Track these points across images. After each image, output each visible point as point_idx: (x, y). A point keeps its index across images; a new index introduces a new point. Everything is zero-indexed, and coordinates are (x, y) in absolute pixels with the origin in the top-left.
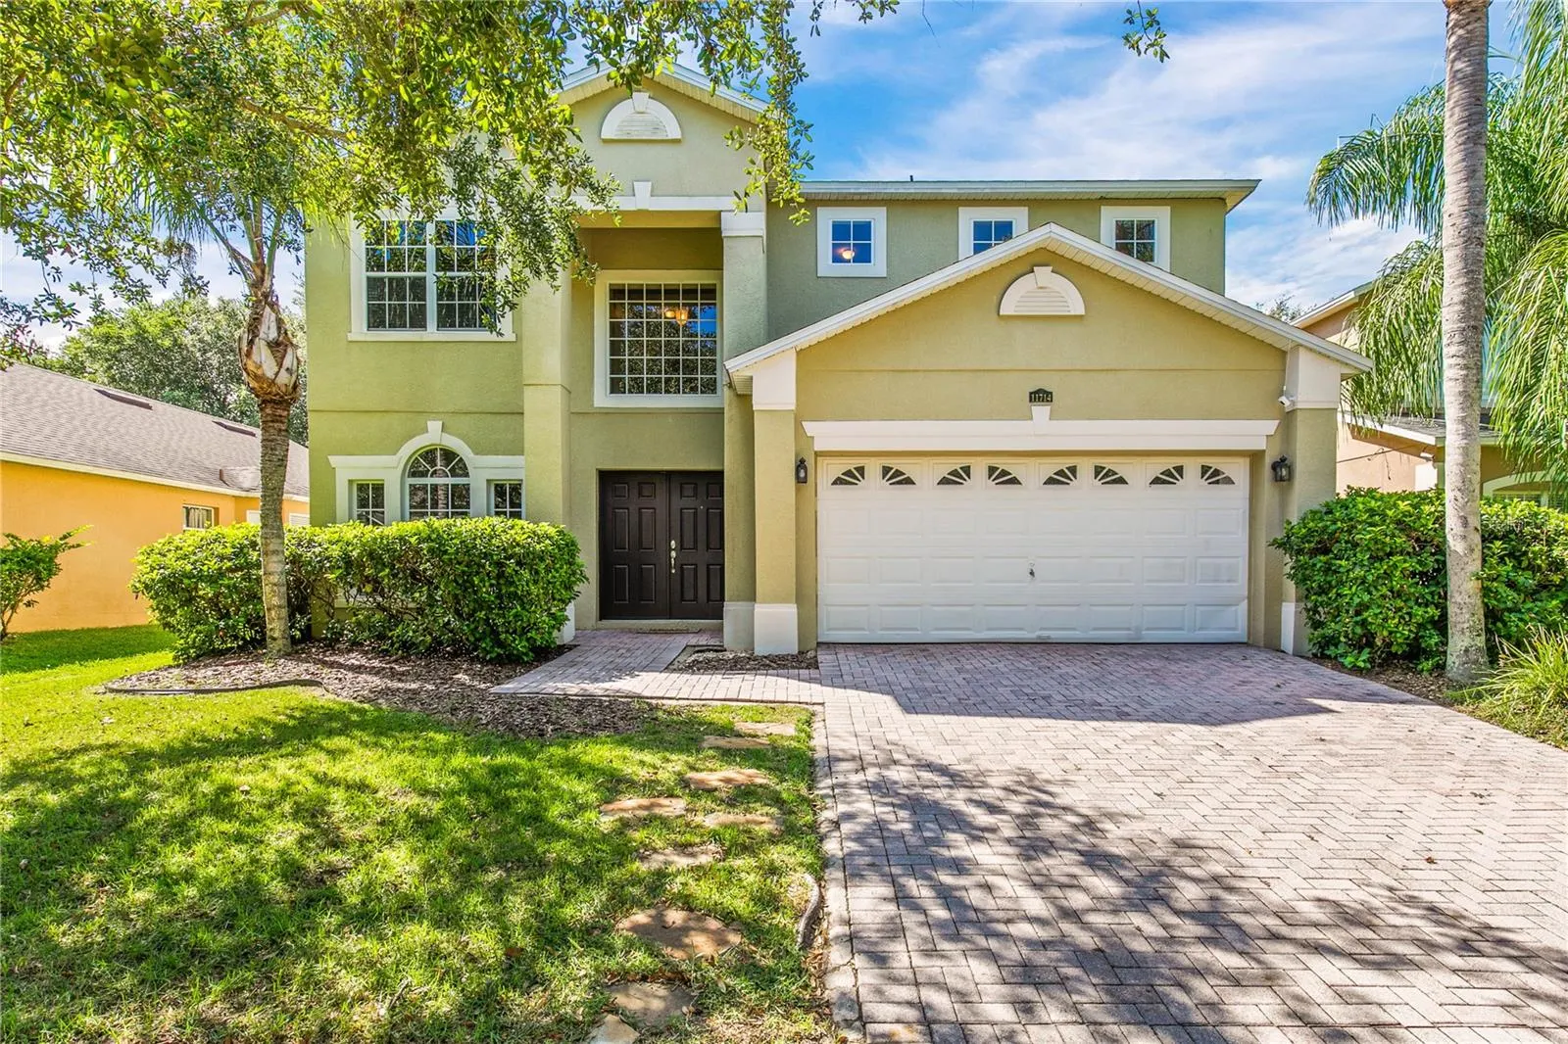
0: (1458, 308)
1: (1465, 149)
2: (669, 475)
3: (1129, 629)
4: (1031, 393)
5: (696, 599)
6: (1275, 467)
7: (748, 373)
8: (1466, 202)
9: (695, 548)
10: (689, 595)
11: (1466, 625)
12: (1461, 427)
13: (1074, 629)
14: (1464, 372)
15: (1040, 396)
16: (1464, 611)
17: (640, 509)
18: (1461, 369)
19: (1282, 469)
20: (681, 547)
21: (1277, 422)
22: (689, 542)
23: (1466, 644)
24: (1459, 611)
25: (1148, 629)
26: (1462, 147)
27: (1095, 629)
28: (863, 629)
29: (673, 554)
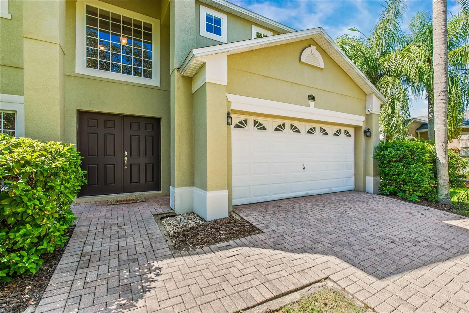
0: (444, 84)
1: (444, 34)
2: (124, 117)
3: (329, 188)
4: (309, 96)
5: (139, 182)
6: (365, 132)
7: (204, 60)
8: (445, 51)
9: (139, 155)
10: (135, 180)
11: (447, 186)
12: (444, 122)
13: (315, 189)
14: (445, 105)
15: (311, 98)
16: (446, 182)
17: (105, 134)
18: (444, 104)
19: (367, 133)
20: (130, 155)
21: (365, 117)
22: (135, 153)
23: (447, 192)
24: (444, 182)
25: (334, 187)
26: (444, 33)
27: (321, 189)
28: (247, 197)
29: (126, 159)
